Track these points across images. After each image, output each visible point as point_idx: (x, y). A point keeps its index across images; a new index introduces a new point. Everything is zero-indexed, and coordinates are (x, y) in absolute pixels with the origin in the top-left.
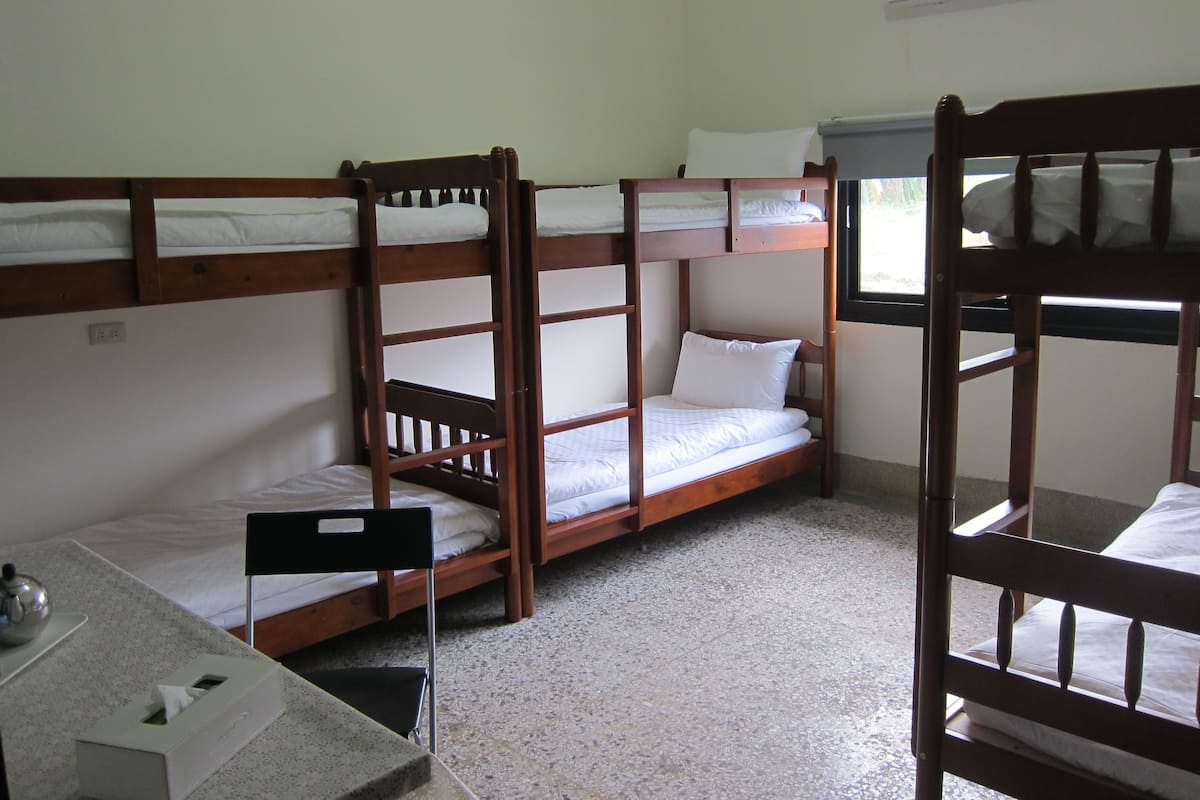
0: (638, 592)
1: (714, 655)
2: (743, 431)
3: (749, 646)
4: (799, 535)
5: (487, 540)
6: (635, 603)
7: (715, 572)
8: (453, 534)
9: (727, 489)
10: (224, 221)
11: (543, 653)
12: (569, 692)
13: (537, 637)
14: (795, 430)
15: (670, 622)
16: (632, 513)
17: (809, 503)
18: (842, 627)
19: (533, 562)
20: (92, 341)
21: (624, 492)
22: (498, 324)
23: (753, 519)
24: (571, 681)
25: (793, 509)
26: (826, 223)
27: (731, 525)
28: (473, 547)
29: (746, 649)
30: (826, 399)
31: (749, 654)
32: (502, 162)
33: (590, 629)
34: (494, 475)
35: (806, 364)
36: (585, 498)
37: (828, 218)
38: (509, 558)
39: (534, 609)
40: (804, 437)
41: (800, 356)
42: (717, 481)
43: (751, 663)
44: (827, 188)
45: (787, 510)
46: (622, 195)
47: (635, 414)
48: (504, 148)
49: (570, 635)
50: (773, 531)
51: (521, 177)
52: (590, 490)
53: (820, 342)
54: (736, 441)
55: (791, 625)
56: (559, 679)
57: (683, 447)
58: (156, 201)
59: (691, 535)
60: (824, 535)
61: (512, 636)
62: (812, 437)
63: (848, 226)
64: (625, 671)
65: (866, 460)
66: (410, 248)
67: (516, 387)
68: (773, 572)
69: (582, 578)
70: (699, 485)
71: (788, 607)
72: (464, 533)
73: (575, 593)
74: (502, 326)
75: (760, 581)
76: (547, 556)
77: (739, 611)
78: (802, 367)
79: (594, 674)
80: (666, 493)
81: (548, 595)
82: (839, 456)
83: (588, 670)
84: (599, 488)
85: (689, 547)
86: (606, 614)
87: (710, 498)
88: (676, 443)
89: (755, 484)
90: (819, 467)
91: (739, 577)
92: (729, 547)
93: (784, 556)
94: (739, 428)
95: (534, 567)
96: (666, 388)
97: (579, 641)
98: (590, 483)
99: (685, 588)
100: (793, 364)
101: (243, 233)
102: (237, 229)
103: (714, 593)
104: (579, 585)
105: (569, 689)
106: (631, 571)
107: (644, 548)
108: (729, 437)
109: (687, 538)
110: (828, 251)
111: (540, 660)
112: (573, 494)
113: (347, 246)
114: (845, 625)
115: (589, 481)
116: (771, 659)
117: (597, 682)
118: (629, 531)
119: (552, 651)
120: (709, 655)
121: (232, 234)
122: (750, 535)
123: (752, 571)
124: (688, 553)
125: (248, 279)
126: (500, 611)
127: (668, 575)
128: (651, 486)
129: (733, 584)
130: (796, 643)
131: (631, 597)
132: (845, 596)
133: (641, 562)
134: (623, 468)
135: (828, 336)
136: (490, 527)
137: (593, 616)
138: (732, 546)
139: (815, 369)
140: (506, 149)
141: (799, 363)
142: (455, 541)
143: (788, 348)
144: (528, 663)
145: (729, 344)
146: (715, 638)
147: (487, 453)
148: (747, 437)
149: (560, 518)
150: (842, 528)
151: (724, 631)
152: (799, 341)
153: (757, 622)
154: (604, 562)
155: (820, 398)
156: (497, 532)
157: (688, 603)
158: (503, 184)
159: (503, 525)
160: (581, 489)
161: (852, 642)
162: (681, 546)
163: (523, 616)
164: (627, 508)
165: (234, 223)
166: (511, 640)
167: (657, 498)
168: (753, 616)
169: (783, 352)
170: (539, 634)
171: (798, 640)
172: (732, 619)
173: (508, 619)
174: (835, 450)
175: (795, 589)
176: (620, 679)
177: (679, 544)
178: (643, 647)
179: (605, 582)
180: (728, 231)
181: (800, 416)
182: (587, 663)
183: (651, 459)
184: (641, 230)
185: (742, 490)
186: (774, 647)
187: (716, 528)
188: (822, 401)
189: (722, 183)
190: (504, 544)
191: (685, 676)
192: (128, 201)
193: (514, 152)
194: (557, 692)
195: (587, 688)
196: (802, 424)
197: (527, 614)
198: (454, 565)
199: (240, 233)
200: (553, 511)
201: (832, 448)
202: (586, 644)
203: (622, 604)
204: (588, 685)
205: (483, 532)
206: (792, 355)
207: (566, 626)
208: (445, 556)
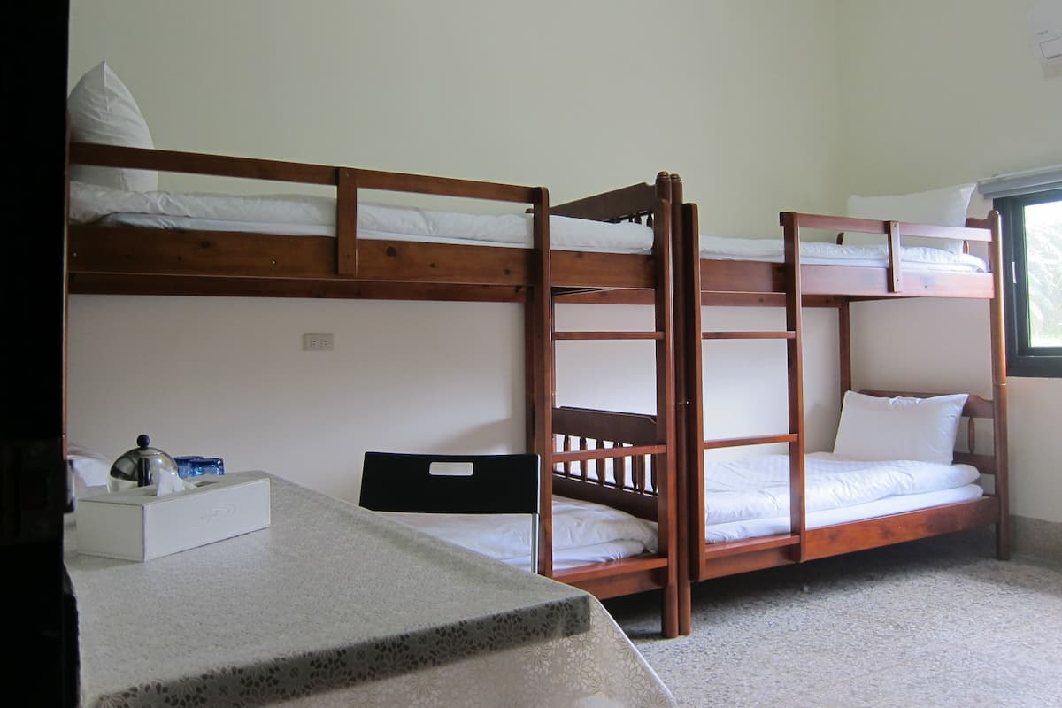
0: (799, 623)
1: (883, 683)
2: (908, 477)
3: (923, 679)
4: (974, 588)
5: (645, 551)
6: (796, 633)
7: (882, 613)
8: (613, 538)
9: (893, 534)
10: (416, 213)
11: (699, 665)
12: (725, 701)
13: (693, 652)
14: (965, 485)
15: (835, 651)
16: (794, 542)
17: (982, 563)
18: (1032, 671)
19: (691, 578)
20: (305, 348)
21: (785, 521)
22: (661, 333)
23: (922, 573)
24: (727, 691)
25: (965, 567)
26: (991, 275)
27: (898, 576)
28: (631, 554)
29: (920, 680)
30: (998, 455)
31: (923, 685)
32: (668, 185)
33: (749, 651)
34: (655, 490)
35: (974, 419)
36: (745, 523)
37: (993, 268)
38: (667, 568)
39: (691, 630)
40: (975, 493)
41: (968, 411)
42: (883, 524)
43: (926, 694)
44: (990, 239)
45: (959, 568)
46: (783, 227)
47: (796, 440)
48: (670, 174)
49: (727, 653)
50: (944, 584)
51: (685, 201)
52: (750, 516)
53: (990, 396)
54: (902, 488)
55: (970, 664)
56: (714, 688)
57: (847, 488)
58: (359, 190)
59: (856, 583)
60: (1003, 590)
61: (667, 649)
62: (984, 495)
63: (1015, 281)
64: (785, 688)
65: (1046, 523)
66: (580, 254)
67: (677, 400)
68: (947, 617)
69: (742, 608)
70: (863, 526)
71: (966, 648)
72: (622, 539)
73: (732, 619)
74: (665, 336)
75: (933, 624)
76: (706, 574)
77: (910, 647)
78: (971, 424)
79: (751, 687)
80: (830, 528)
81: (705, 619)
82: (1014, 517)
83: (745, 684)
84: (758, 515)
85: (854, 591)
86: (765, 639)
87: (876, 542)
88: (840, 483)
89: (922, 533)
90: (992, 528)
91: (908, 618)
92: (898, 593)
93: (958, 605)
94: (905, 475)
95: (692, 585)
96: (828, 446)
97: (736, 659)
98: (751, 510)
99: (850, 624)
100: (960, 420)
101: (431, 224)
102: (427, 222)
103: (880, 629)
104: (737, 614)
105: (725, 697)
106: (791, 606)
107: (806, 589)
108: (895, 482)
109: (851, 584)
110: (994, 303)
111: (696, 671)
112: (731, 518)
113: (522, 246)
114: (1034, 669)
115: (749, 506)
116: (949, 692)
117: (755, 695)
118: (790, 562)
119: (708, 665)
120: (877, 682)
121: (422, 224)
122: (920, 585)
123: (923, 615)
124: (852, 596)
125: (432, 266)
126: (657, 627)
127: (831, 612)
128: (813, 520)
129: (902, 625)
130: (977, 680)
131: (792, 627)
132: (1034, 644)
133: (803, 600)
134: (784, 499)
135: (998, 388)
136: (649, 536)
137: (752, 640)
138: (901, 593)
139: (985, 425)
140: (672, 175)
141: (967, 419)
142: (612, 545)
143: (955, 402)
144: (683, 672)
145: (891, 400)
146: (883, 669)
147: (648, 458)
148: (913, 485)
149: (720, 539)
150: (1023, 586)
151: (895, 663)
152: (966, 396)
153: (931, 658)
154: (764, 598)
155: (993, 454)
156: (656, 543)
157: (854, 636)
158: (668, 203)
159: (662, 536)
160: (741, 513)
161: (1044, 685)
162: (845, 590)
163: (680, 634)
164: (789, 536)
165: (424, 216)
166: (667, 652)
167: (818, 532)
168: (927, 653)
169: (950, 408)
170: (695, 650)
171: (981, 677)
172: (903, 654)
173: (664, 634)
174: (1011, 512)
175: (973, 633)
176: (779, 694)
177: (843, 588)
178: (805, 669)
179: (765, 613)
180: (890, 272)
181: (971, 472)
182: (745, 678)
183: (812, 495)
184: (801, 262)
185: (909, 538)
186: (952, 682)
187: (882, 578)
188: (995, 457)
189: (882, 225)
190: (662, 553)
191: (852, 698)
192: (335, 188)
193: (678, 178)
194: (712, 699)
195: (745, 699)
196: (973, 480)
197: (683, 631)
198: (612, 566)
199: (428, 225)
200: (711, 532)
201: (1007, 510)
202: (744, 661)
203: (782, 632)
204: (745, 696)
205: (641, 542)
206: (959, 409)
207: (723, 645)
208: (603, 557)
